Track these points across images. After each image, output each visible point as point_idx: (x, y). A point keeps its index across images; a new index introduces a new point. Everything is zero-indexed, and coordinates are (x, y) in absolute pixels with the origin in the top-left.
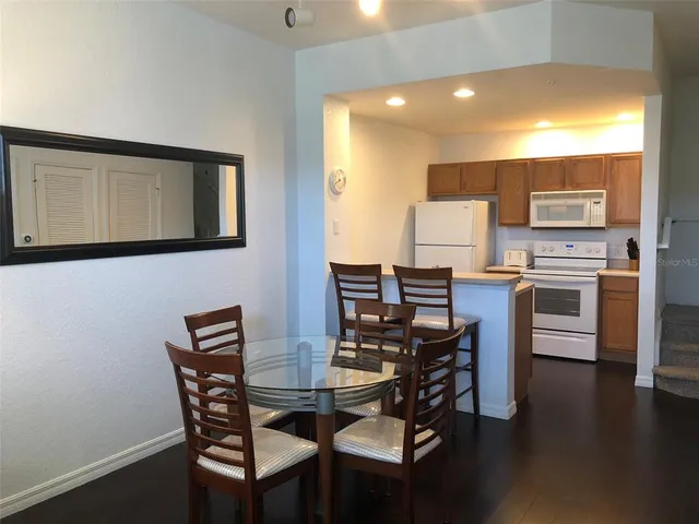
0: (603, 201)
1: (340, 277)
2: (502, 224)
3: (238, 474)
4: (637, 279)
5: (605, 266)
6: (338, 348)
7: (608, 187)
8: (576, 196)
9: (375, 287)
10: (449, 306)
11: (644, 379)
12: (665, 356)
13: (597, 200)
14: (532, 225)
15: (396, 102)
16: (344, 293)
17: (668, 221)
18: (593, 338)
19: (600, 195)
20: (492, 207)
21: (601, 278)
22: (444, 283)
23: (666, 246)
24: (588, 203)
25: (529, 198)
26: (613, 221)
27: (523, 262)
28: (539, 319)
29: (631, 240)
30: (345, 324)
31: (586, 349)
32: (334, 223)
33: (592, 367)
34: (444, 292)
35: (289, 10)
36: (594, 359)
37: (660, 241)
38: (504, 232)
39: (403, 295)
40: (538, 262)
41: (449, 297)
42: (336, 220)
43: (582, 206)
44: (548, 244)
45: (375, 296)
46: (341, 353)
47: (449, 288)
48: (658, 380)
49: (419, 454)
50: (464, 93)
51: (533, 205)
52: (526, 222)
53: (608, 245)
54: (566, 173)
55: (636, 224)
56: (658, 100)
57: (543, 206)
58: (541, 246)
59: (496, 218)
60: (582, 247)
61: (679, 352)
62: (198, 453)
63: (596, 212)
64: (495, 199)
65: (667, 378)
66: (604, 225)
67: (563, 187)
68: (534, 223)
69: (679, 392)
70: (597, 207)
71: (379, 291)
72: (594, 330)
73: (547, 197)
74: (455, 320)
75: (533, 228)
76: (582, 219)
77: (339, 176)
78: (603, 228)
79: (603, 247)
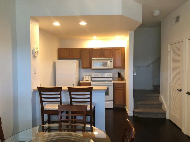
2: (83, 68)
4: (125, 83)
7: (113, 57)
8: (105, 60)
9: (58, 96)
10: (90, 101)
13: (111, 61)
18: (112, 102)
19: (111, 59)
20: (80, 62)
21: (114, 84)
22: (89, 93)
24: (109, 62)
26: (115, 67)
27: (90, 80)
29: (119, 72)
32: (34, 69)
34: (89, 96)
36: (112, 108)
37: (134, 73)
39: (71, 98)
40: (93, 79)
41: (91, 98)
42: (35, 68)
43: (107, 63)
44: (96, 74)
45: (59, 100)
47: (91, 94)
48: (135, 113)
52: (91, 67)
58: (94, 74)
64: (80, 60)
65: (138, 113)
67: (101, 57)
68: (93, 67)
69: (141, 116)
70: (111, 63)
71: (60, 98)
75: (92, 69)
76: (107, 66)
77: (36, 50)
78: (112, 69)
79: (111, 74)
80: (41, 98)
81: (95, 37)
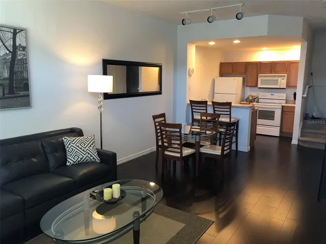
0: (286, 78)
1: (193, 105)
2: (247, 86)
3: (178, 155)
4: (295, 107)
6: (191, 128)
7: (288, 73)
8: (276, 76)
9: (205, 108)
10: (230, 115)
11: (295, 141)
12: (303, 134)
13: (283, 78)
14: (259, 87)
15: (212, 43)
16: (194, 110)
17: (307, 87)
18: (279, 128)
19: (284, 76)
20: (244, 79)
21: (283, 107)
22: (229, 107)
23: (305, 96)
24: (280, 79)
25: (258, 76)
26: (289, 86)
28: (259, 121)
29: (294, 93)
30: (194, 120)
31: (276, 132)
32: (189, 86)
33: (278, 138)
34: (229, 110)
35: (184, 20)
36: (278, 136)
37: (303, 94)
38: (248, 89)
39: (214, 111)
40: (260, 100)
41: (230, 112)
43: (278, 80)
44: (264, 94)
45: (205, 111)
46: (192, 130)
47: (230, 109)
48: (299, 142)
49: (225, 152)
50: (237, 42)
51: (259, 79)
52: (256, 86)
53: (286, 95)
54: (272, 67)
55: (296, 87)
56: (306, 44)
57: (263, 80)
58: (261, 94)
59: (245, 84)
60: (277, 95)
61: (307, 132)
62: (165, 150)
63: (282, 82)
64: (245, 76)
65: (302, 141)
66: (285, 87)
67: (271, 73)
69: (306, 146)
70: (283, 80)
71: (206, 110)
72: (279, 125)
73: (264, 76)
74: (232, 119)
76: (277, 85)
77: (191, 69)
78: (285, 88)
79: (284, 95)
80: (192, 109)
81: (265, 48)
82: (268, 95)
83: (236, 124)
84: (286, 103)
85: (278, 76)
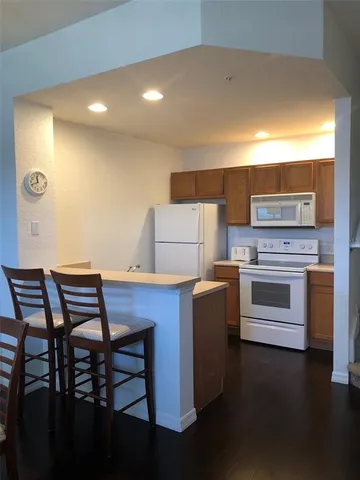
0: (313, 203)
5: (317, 261)
7: (316, 189)
8: (288, 198)
9: (39, 293)
11: (340, 375)
13: (307, 202)
14: (253, 225)
18: (303, 329)
19: (310, 197)
21: (309, 273)
24: (299, 205)
25: (250, 199)
26: (322, 220)
27: (247, 258)
31: (296, 338)
32: (32, 223)
33: (302, 356)
36: (302, 348)
38: (233, 231)
39: (64, 302)
40: (261, 257)
42: (34, 221)
43: (294, 207)
44: (268, 241)
48: (352, 378)
51: (253, 207)
52: (248, 223)
53: (319, 242)
54: (281, 177)
57: (262, 207)
58: (263, 243)
60: (297, 245)
63: (306, 212)
64: (224, 202)
66: (312, 224)
67: (279, 191)
68: (254, 223)
70: (307, 207)
71: (44, 297)
72: (303, 321)
73: (265, 200)
75: (254, 227)
76: (294, 219)
78: (313, 227)
79: (315, 244)
82: (277, 244)
83: (145, 337)
84: (320, 262)
85: (296, 198)
